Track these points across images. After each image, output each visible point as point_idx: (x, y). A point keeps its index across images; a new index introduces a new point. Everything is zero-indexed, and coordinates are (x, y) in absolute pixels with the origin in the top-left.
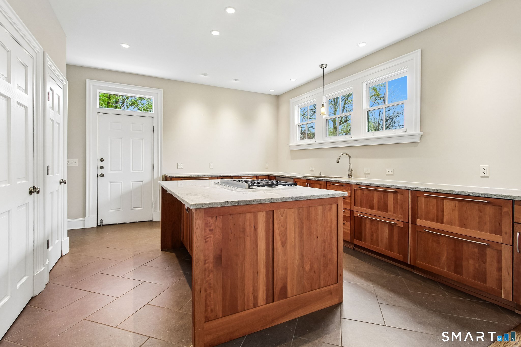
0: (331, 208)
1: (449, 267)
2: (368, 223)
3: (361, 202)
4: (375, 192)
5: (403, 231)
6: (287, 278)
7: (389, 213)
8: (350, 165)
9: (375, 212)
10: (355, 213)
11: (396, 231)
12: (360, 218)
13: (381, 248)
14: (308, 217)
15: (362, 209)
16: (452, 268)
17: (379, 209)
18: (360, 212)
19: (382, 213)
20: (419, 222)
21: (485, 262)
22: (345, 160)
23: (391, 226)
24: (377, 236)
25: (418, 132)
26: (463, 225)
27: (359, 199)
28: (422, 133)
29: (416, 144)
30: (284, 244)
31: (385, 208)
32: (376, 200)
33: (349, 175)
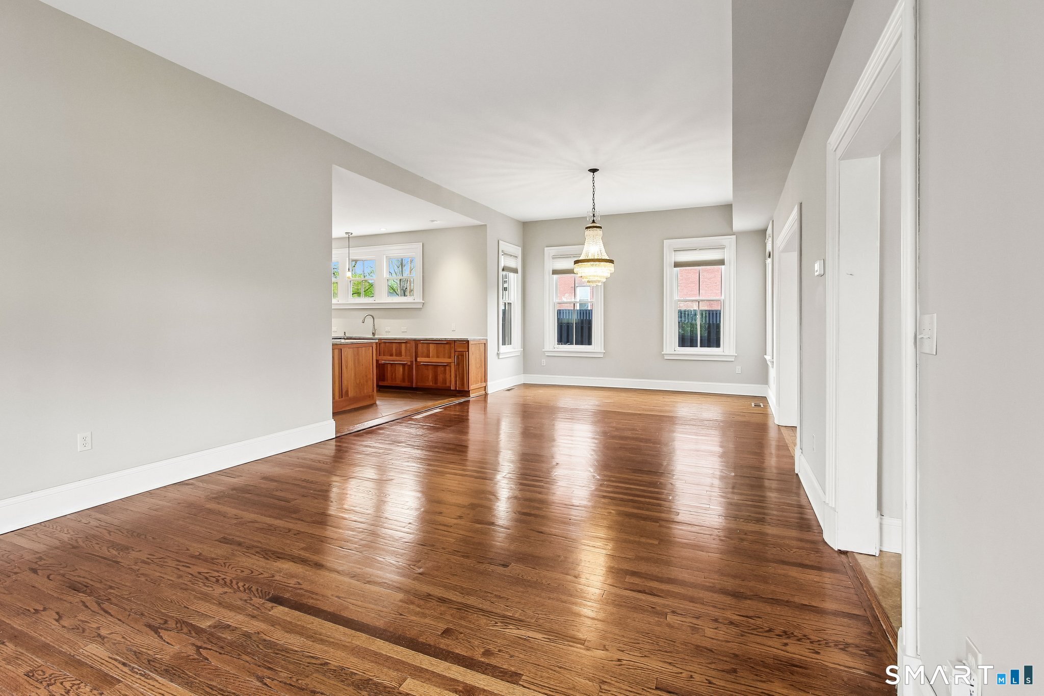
0: (369, 349)
1: (432, 382)
2: (389, 366)
3: (384, 352)
4: (394, 344)
5: (411, 367)
6: (348, 388)
7: (402, 357)
8: (374, 325)
9: (394, 358)
10: (380, 361)
11: (406, 368)
12: (384, 364)
13: (398, 382)
14: (358, 354)
15: (385, 358)
16: (434, 382)
17: (396, 356)
18: (385, 359)
19: (398, 358)
20: (419, 359)
21: (446, 374)
22: (369, 320)
23: (404, 365)
24: (395, 375)
25: (422, 301)
26: (438, 357)
27: (382, 350)
28: (423, 302)
29: (420, 309)
30: (347, 367)
31: (399, 354)
32: (394, 349)
33: (373, 334)
